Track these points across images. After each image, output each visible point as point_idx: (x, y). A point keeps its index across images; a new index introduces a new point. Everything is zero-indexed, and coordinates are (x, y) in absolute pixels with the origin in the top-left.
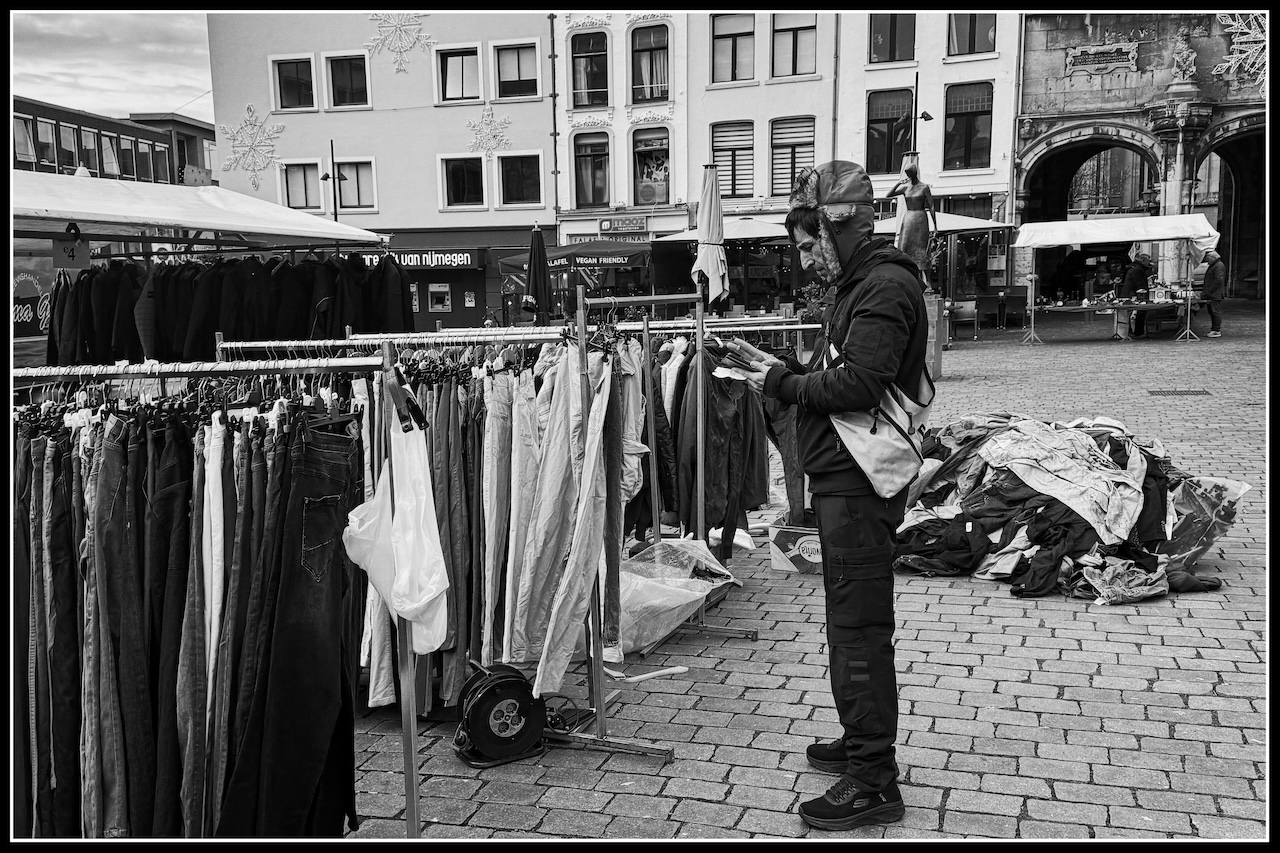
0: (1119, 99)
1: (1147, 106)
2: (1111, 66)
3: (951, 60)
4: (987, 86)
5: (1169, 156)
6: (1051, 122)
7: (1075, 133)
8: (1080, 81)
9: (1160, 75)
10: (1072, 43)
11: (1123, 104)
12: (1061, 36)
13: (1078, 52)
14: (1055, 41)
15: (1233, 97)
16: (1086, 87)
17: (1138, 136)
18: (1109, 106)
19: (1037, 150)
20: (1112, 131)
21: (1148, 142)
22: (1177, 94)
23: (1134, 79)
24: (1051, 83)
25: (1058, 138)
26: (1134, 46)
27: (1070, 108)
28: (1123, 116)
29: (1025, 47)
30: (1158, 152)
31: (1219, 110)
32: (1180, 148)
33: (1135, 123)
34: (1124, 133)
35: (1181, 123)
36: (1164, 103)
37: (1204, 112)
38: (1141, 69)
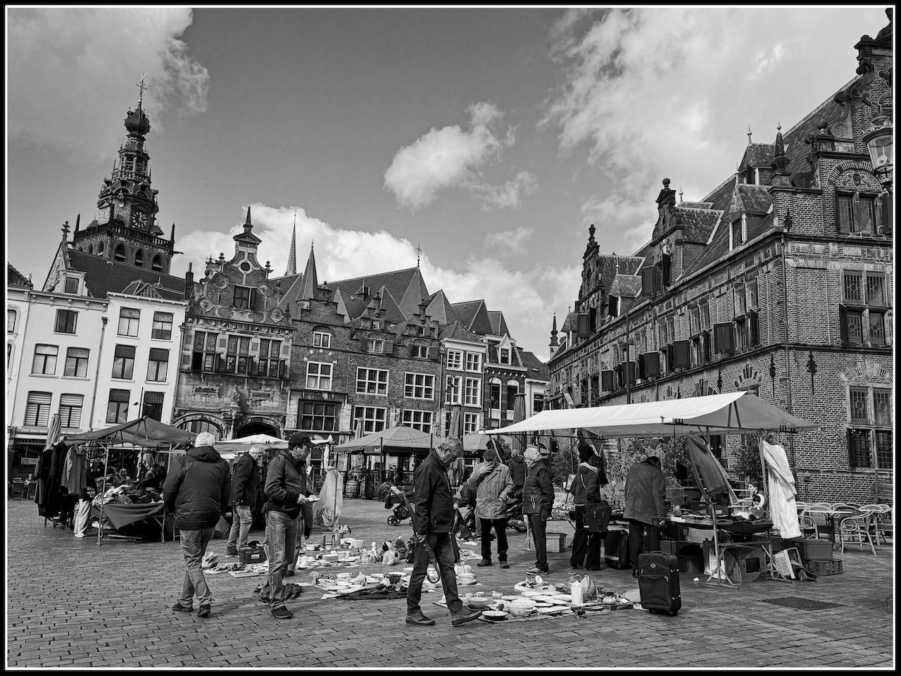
0: (212, 406)
1: (222, 410)
2: (210, 394)
3: (148, 382)
4: (161, 395)
5: (228, 429)
6: (186, 411)
7: (194, 416)
8: (198, 397)
9: (226, 400)
10: (196, 384)
11: (213, 408)
12: (192, 380)
13: (198, 387)
14: (189, 382)
15: (249, 411)
16: (200, 400)
17: (217, 420)
18: (208, 408)
19: (179, 421)
20: (208, 417)
21: (220, 423)
22: (233, 408)
23: (217, 400)
24: (187, 397)
25: (188, 418)
26: (217, 388)
27: (193, 407)
28: (213, 412)
29: (179, 382)
30: (224, 427)
31: (245, 414)
32: (232, 426)
33: (216, 415)
34: (212, 418)
35: (234, 418)
36: (228, 410)
37: (241, 415)
38: (220, 397)
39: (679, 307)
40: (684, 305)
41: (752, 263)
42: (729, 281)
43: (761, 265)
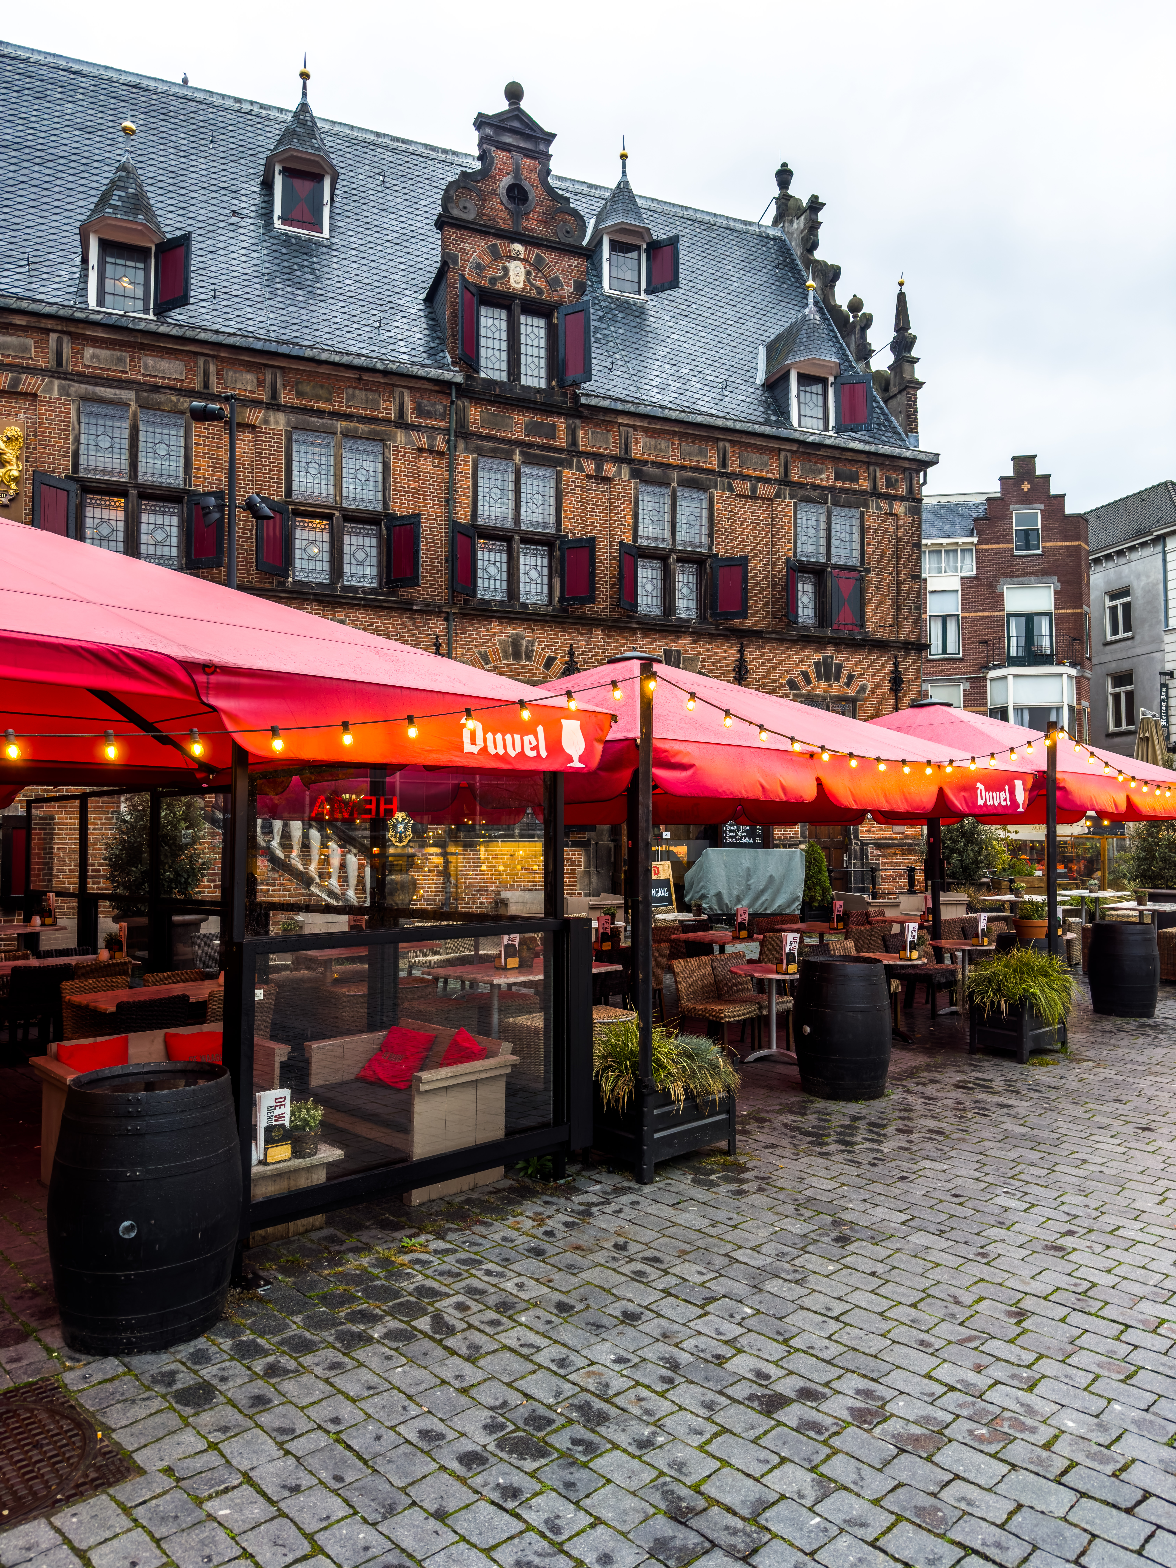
39: (599, 458)
40: (616, 459)
41: (854, 479)
42: (785, 482)
43: (875, 493)
